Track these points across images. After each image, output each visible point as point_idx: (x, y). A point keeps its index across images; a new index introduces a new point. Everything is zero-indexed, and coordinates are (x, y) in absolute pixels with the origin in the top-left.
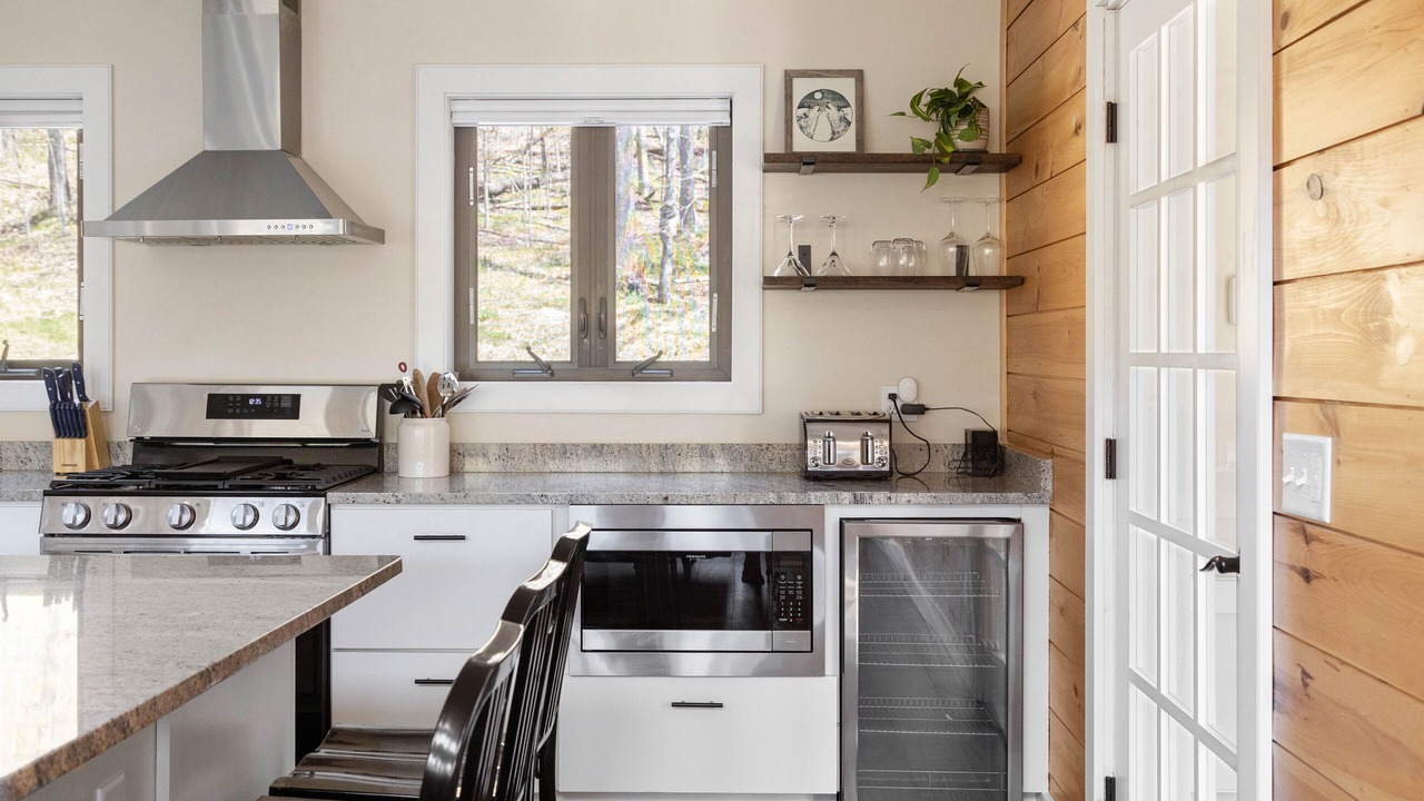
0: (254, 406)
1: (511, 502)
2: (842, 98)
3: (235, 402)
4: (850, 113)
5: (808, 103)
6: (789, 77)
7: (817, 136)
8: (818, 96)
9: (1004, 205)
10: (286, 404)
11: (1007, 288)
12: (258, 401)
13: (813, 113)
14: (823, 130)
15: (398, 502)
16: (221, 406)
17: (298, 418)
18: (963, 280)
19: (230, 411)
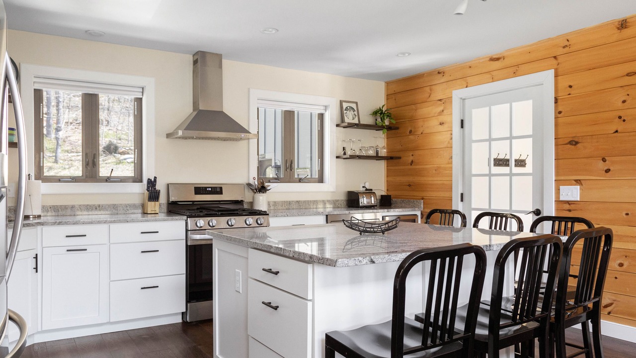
0: (209, 191)
1: (315, 215)
2: (354, 109)
3: (203, 189)
4: (356, 113)
5: (347, 109)
6: (341, 102)
7: (349, 118)
8: (348, 108)
9: (386, 139)
10: (218, 190)
11: (387, 159)
12: (210, 189)
13: (348, 112)
14: (351, 117)
15: (287, 216)
16: (199, 190)
17: (222, 194)
18: (377, 157)
19: (202, 192)
